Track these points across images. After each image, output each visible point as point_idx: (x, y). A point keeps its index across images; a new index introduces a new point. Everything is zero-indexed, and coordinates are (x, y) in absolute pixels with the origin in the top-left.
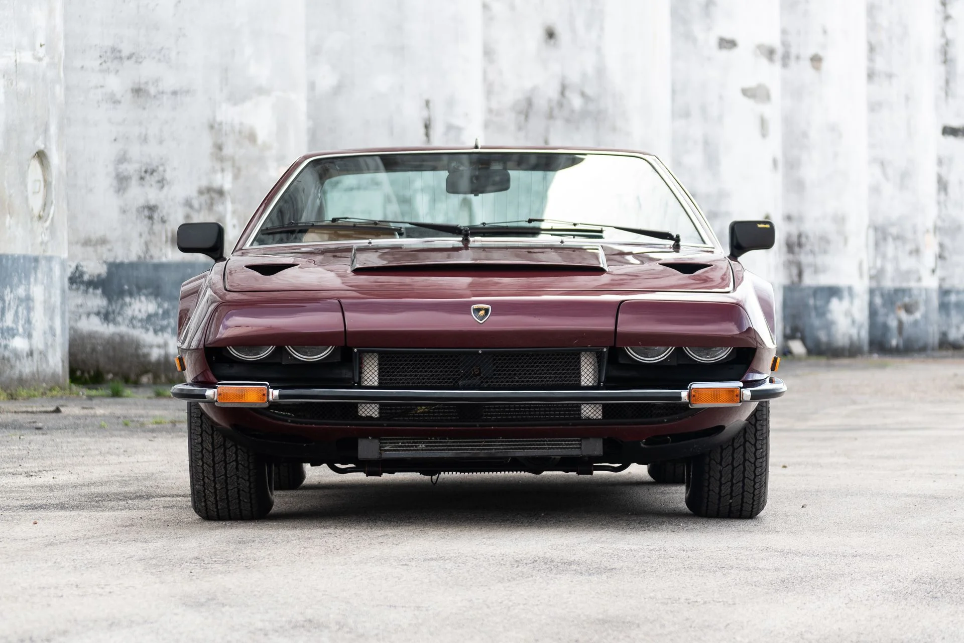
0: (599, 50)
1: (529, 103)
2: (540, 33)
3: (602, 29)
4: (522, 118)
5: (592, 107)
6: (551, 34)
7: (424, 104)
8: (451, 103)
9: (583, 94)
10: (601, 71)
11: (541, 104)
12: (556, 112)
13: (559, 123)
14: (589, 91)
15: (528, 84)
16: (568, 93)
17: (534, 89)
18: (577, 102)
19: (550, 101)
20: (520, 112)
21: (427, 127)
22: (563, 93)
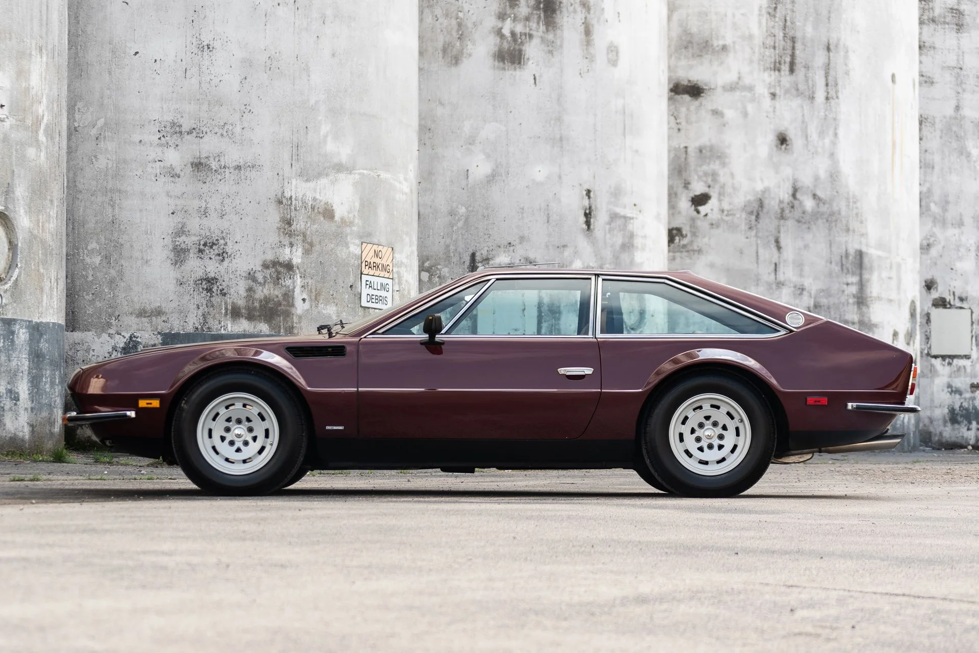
0: (832, 155)
1: (761, 204)
2: (771, 138)
3: (836, 135)
4: (753, 217)
5: (824, 209)
6: (783, 140)
7: (585, 193)
8: (617, 193)
9: (815, 196)
10: (834, 176)
11: (772, 205)
12: (787, 211)
13: (790, 223)
14: (819, 193)
15: (759, 187)
16: (798, 195)
17: (766, 191)
18: (809, 204)
19: (781, 202)
20: (751, 213)
21: (588, 215)
22: (794, 196)
